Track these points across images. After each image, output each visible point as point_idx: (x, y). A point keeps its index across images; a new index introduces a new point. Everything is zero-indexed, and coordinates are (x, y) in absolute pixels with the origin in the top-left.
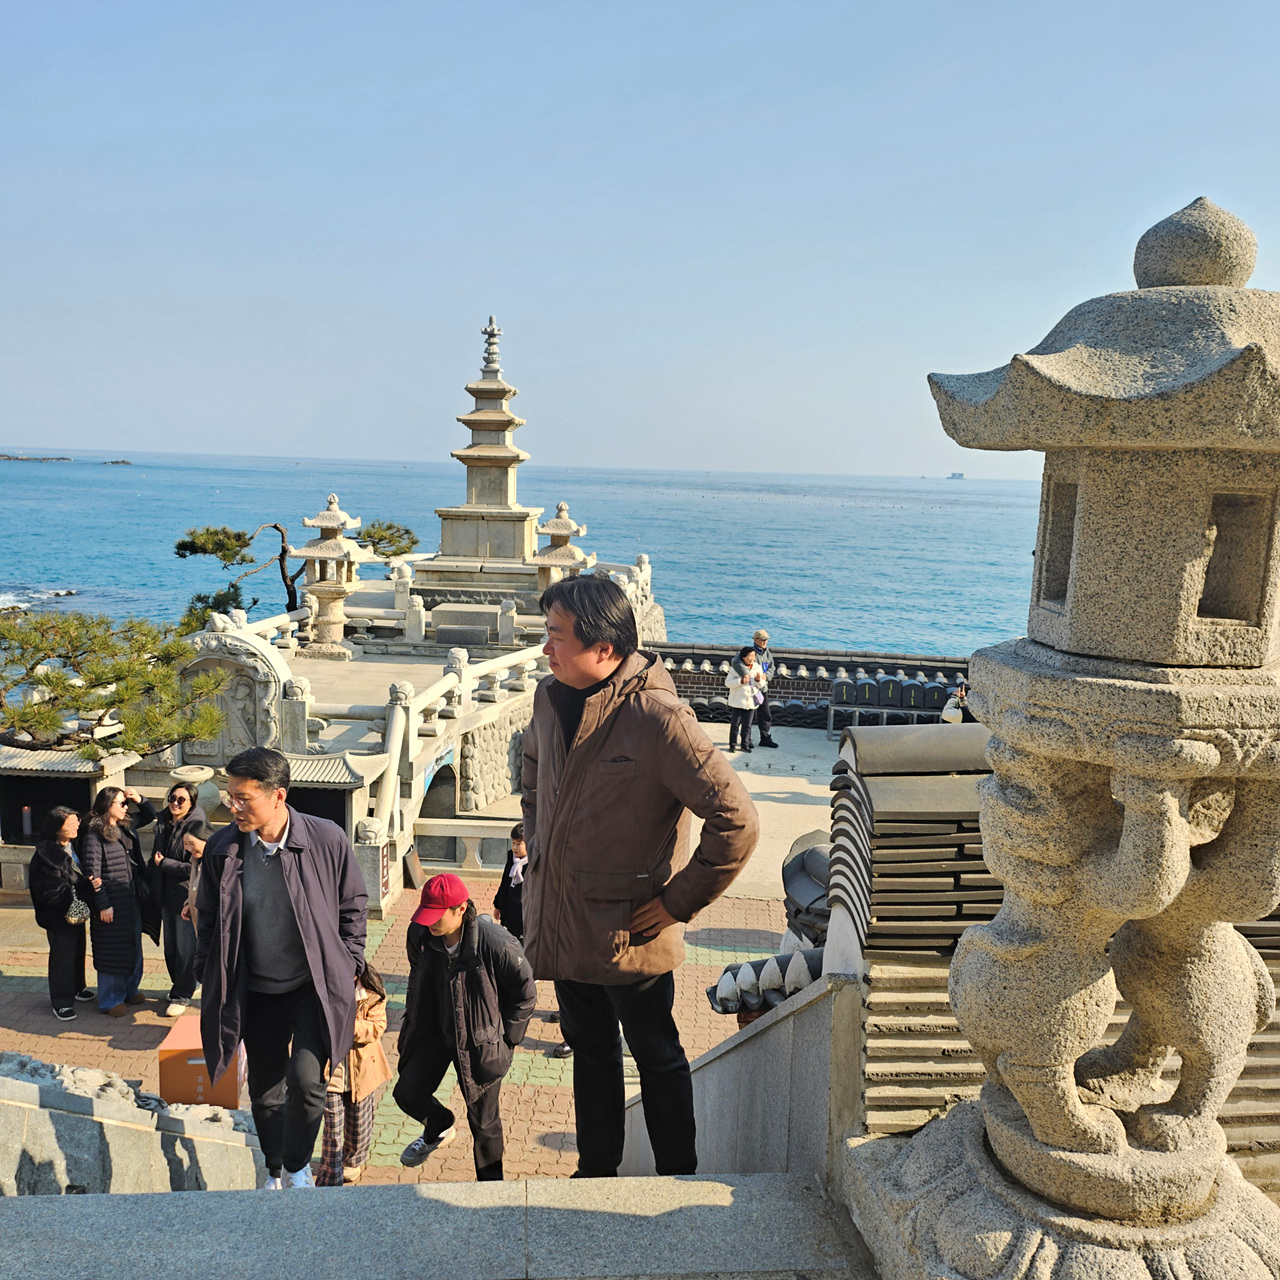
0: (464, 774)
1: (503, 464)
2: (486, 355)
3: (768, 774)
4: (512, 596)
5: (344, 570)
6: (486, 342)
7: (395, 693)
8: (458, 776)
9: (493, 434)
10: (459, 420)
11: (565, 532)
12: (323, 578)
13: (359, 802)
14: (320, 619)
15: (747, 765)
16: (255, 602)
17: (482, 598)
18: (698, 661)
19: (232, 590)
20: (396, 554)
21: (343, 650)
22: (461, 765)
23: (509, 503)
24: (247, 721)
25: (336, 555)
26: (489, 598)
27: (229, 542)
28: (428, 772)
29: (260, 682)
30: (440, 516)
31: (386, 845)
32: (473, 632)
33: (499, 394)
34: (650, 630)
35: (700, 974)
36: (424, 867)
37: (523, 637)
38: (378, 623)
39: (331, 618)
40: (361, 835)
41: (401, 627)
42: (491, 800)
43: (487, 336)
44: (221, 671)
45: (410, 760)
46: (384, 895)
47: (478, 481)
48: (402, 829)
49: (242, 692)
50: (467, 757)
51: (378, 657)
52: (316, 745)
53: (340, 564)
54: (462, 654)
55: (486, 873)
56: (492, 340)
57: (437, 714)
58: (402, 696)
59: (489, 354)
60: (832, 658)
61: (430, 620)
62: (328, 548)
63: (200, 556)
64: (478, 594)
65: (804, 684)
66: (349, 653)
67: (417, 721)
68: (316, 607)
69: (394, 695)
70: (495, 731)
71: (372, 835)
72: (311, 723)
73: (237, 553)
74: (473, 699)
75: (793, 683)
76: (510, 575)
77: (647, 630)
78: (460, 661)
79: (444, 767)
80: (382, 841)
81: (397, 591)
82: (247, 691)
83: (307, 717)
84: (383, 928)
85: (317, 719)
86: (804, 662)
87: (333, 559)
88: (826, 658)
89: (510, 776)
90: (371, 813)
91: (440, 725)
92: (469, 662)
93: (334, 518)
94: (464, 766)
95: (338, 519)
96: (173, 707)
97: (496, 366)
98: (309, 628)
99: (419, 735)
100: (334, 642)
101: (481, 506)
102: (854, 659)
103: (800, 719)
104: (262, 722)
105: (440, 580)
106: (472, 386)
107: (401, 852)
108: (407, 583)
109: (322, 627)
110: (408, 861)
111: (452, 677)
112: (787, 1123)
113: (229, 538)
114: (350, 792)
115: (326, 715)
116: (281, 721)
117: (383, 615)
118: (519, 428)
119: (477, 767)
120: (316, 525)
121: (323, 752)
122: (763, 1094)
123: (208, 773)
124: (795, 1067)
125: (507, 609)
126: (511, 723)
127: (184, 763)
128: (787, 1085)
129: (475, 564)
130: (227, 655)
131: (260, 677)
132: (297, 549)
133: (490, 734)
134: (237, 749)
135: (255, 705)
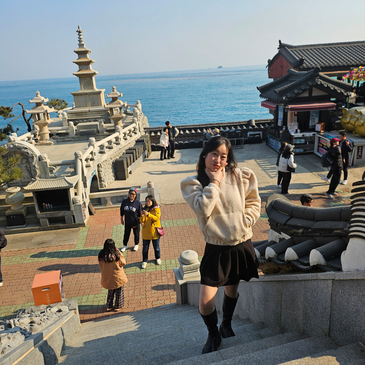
0: (100, 177)
1: (91, 75)
2: (79, 39)
3: (189, 164)
4: (100, 118)
5: (46, 116)
6: (78, 35)
7: (76, 155)
8: (98, 178)
9: (85, 66)
10: (74, 62)
11: (116, 96)
12: (39, 119)
13: (72, 191)
14: (41, 132)
15: (183, 162)
16: (18, 129)
17: (91, 120)
19: (9, 126)
20: (62, 109)
21: (50, 142)
22: (98, 174)
23: (94, 88)
24: (28, 170)
25: (42, 111)
26: (93, 120)
27: (5, 111)
28: (90, 179)
29: (30, 157)
30: (73, 95)
31: (83, 204)
32: (91, 131)
33: (86, 52)
34: (145, 124)
35: (188, 228)
36: (94, 208)
37: (107, 131)
38: (60, 132)
39: (45, 132)
40: (74, 202)
41: (68, 132)
42: (109, 184)
43: (78, 33)
44: (17, 155)
45: (85, 176)
46: (85, 219)
47: (83, 82)
48: (86, 198)
49: (24, 161)
50: (100, 171)
51: (62, 143)
52: (53, 175)
53: (44, 114)
54: (93, 139)
55: (114, 207)
56: (80, 34)
57: (89, 160)
58: (79, 156)
59: (80, 39)
60: (201, 126)
61: (76, 129)
62: (39, 109)
64: (89, 119)
65: (194, 135)
66: (52, 142)
67: (85, 163)
68: (38, 129)
69: (76, 156)
70: (107, 162)
71: (78, 201)
72: (50, 168)
73: (8, 114)
74: (99, 153)
75: (191, 135)
76: (98, 112)
77: (144, 124)
78: (93, 142)
79: (94, 176)
80: (81, 203)
81: (63, 121)
82: (26, 160)
83: (48, 166)
84: (87, 229)
85: (52, 167)
86: (193, 128)
87: (42, 113)
88: (199, 126)
89: (113, 175)
90: (76, 194)
91: (91, 163)
92: (96, 141)
93: (40, 99)
94: (99, 174)
95: (41, 99)
96: (4, 170)
97: (83, 43)
98: (37, 136)
99: (86, 167)
100: (46, 140)
101: (85, 90)
102: (208, 126)
103: (194, 146)
104: (33, 170)
105: (76, 116)
106: (76, 50)
107: (87, 205)
108: (66, 118)
109: (42, 135)
110: (89, 207)
111: (91, 147)
112: (329, 317)
113: (4, 109)
114: (69, 189)
115: (55, 165)
116: (40, 168)
117: (61, 129)
118: (93, 63)
119: (103, 174)
120: (34, 102)
121: (55, 177)
122: (304, 302)
123: (19, 189)
124: (335, 299)
125: (100, 123)
126: (111, 159)
127: (9, 187)
128: (327, 304)
129: (87, 109)
130: (17, 149)
131: (30, 155)
132: (29, 111)
133: (106, 163)
134: (26, 180)
135: (30, 164)
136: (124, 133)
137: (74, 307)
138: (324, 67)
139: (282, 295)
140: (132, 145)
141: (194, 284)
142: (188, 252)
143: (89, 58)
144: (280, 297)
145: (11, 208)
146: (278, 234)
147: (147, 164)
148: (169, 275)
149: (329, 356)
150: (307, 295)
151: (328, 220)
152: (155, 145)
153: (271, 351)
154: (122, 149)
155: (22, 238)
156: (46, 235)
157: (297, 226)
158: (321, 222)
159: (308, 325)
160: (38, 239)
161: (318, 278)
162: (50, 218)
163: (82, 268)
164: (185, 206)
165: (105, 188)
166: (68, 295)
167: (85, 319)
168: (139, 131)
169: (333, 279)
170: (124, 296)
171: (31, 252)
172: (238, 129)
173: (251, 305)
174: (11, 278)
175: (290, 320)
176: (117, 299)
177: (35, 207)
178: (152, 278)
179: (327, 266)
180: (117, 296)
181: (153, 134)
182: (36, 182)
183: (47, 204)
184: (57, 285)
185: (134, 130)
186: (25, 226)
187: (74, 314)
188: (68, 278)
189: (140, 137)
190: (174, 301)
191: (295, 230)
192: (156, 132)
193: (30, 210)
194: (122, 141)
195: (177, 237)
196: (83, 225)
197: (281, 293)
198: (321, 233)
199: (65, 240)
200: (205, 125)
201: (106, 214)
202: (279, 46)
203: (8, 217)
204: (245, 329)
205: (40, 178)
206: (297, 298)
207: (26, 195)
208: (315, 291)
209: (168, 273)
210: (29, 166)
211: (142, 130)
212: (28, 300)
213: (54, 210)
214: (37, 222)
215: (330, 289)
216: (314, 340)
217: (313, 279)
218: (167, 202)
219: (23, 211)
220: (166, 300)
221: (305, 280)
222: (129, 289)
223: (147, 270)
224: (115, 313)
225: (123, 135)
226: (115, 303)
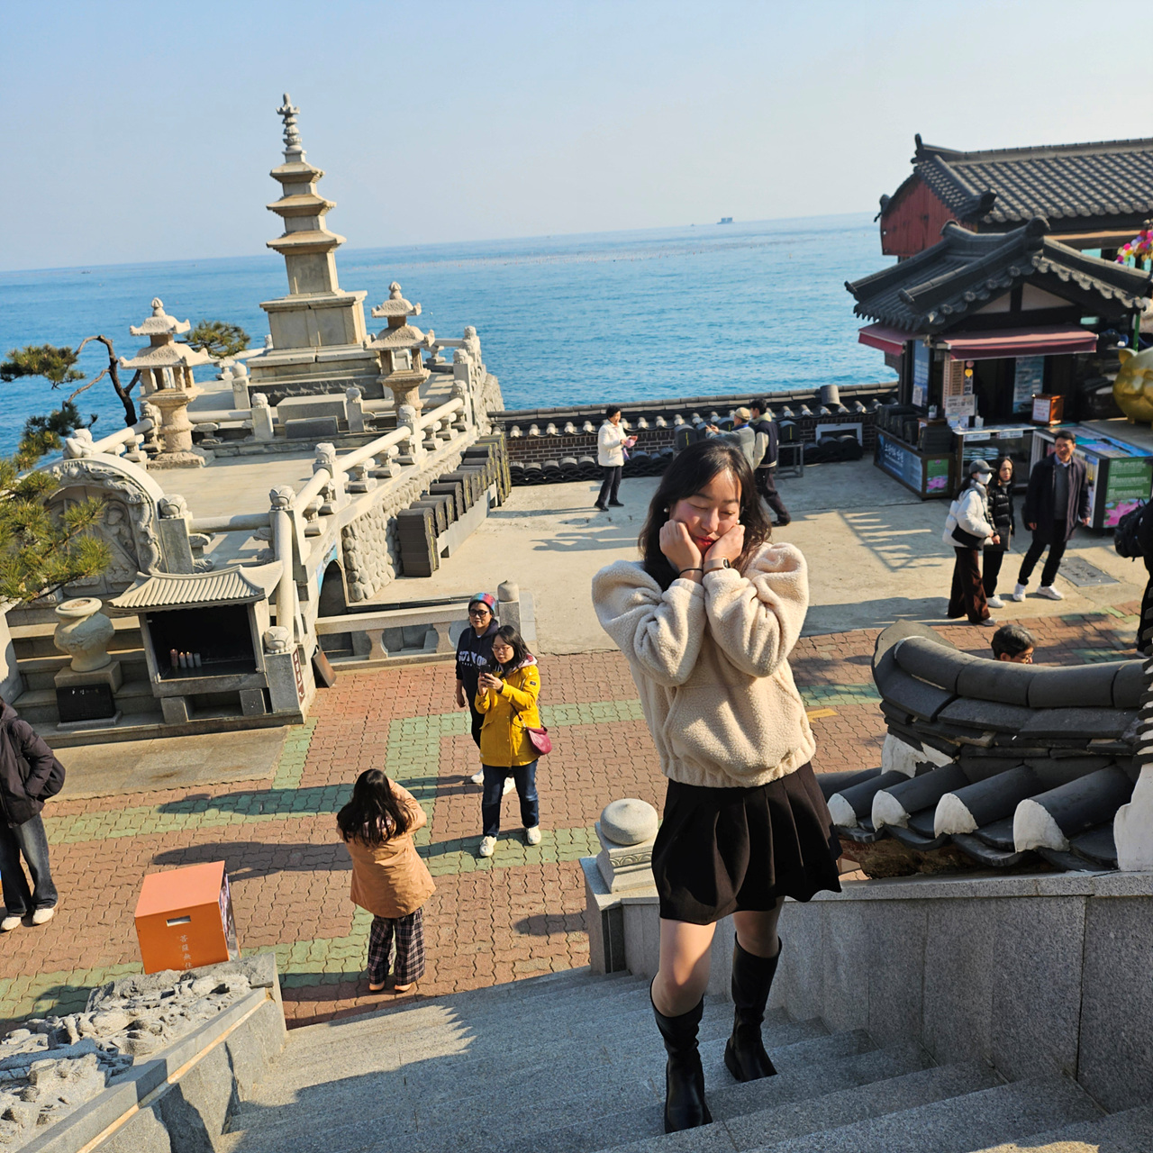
0: (348, 566)
1: (322, 250)
2: (286, 137)
3: (630, 526)
4: (351, 383)
5: (182, 376)
6: (284, 122)
7: (274, 497)
8: (343, 570)
9: (306, 220)
10: (269, 208)
11: (401, 313)
12: (161, 386)
13: (262, 612)
14: (166, 428)
15: (610, 520)
16: (94, 419)
17: (322, 388)
18: (543, 427)
19: (66, 409)
20: (230, 353)
21: (195, 457)
22: (344, 558)
23: (333, 290)
24: (125, 546)
25: (171, 361)
26: (328, 387)
27: (55, 360)
28: (319, 573)
29: (132, 505)
30: (265, 310)
31: (296, 651)
32: (321, 423)
33: (307, 177)
36: (332, 664)
37: (372, 422)
38: (224, 425)
39: (177, 426)
40: (269, 645)
41: (249, 427)
42: (377, 588)
43: (283, 117)
44: (92, 500)
45: (302, 564)
46: (302, 699)
47: (298, 270)
48: (306, 632)
49: (115, 517)
50: (349, 550)
51: (230, 460)
52: (203, 561)
53: (176, 371)
54: (328, 448)
55: (394, 661)
56: (290, 120)
57: (317, 513)
58: (284, 500)
59: (289, 135)
60: (668, 407)
61: (276, 416)
62: (161, 355)
63: (26, 378)
64: (317, 384)
66: (201, 459)
67: (302, 525)
68: (158, 417)
69: (275, 501)
70: (371, 520)
71: (281, 644)
72: (194, 540)
73: (64, 371)
74: (346, 492)
76: (346, 362)
77: (489, 402)
78: (328, 457)
79: (331, 564)
80: (291, 648)
81: (235, 391)
82: (120, 515)
83: (189, 534)
84: (307, 731)
85: (199, 535)
86: (644, 414)
87: (169, 366)
88: (662, 408)
89: (391, 561)
90: (273, 621)
91: (321, 523)
92: (337, 453)
93: (163, 324)
94: (347, 559)
95: (167, 324)
96: (51, 545)
97: (297, 148)
98: (154, 438)
99: (306, 536)
100: (183, 451)
101: (306, 295)
102: (689, 405)
103: (645, 469)
104: (142, 546)
105: (276, 375)
106: (277, 171)
107: (309, 655)
108: (244, 382)
109: (168, 437)
110: (316, 661)
111: (323, 473)
112: (1075, 1018)
113: (53, 356)
114: (252, 605)
115: (208, 529)
116: (161, 541)
117: (229, 416)
118: (331, 212)
119: (361, 558)
120: (144, 332)
121: (210, 568)
122: (994, 967)
123: (96, 604)
124: (1095, 958)
125: (352, 397)
126: (384, 510)
127: (66, 597)
128: (1070, 974)
129: (308, 354)
130: (92, 481)
131: (132, 499)
132: (127, 359)
133: (367, 524)
134: (119, 576)
135: (131, 528)
136: (424, 429)
137: (268, 979)
138: (1060, 219)
139: (924, 943)
140: (451, 468)
141: (644, 908)
142: (626, 806)
143: (317, 196)
144: (919, 951)
145: (72, 664)
146: (911, 749)
147: (496, 527)
148: (566, 879)
149: (1077, 1143)
150: (1004, 945)
151: (1073, 707)
152: (521, 465)
153: (890, 1125)
154: (420, 479)
155: (105, 758)
156: (179, 749)
157: (975, 723)
158: (1049, 712)
159: (1009, 1042)
160: (156, 763)
161: (1042, 890)
162: (192, 696)
163: (294, 855)
164: (616, 659)
165: (364, 603)
166: (248, 940)
167: (301, 1015)
168: (474, 423)
169: (1089, 896)
170: (424, 945)
171: (132, 803)
172: (786, 414)
173: (826, 975)
174: (71, 886)
175: (952, 1025)
176: (402, 953)
177: (144, 663)
178: (512, 887)
179: (1071, 853)
180: (400, 945)
181: (516, 433)
182: (149, 583)
183: (185, 653)
184: (214, 907)
185: (458, 420)
186: (114, 720)
187: (265, 1000)
188: (249, 887)
189: (477, 442)
190: (583, 962)
191: (967, 739)
192: (525, 427)
193: (132, 672)
194: (419, 455)
195: (593, 756)
196: (296, 718)
197: (924, 939)
198: (1050, 749)
199: (239, 767)
200: (681, 402)
201: (370, 685)
202: (916, 153)
203: (63, 692)
204: (806, 1051)
205: (163, 570)
206: (972, 956)
207: (120, 624)
208: (1030, 934)
209: (563, 872)
210: (127, 534)
211: (482, 418)
212: (124, 954)
213: (205, 670)
214: (153, 710)
215: (1079, 926)
216: (1029, 1089)
217: (1025, 894)
218: (559, 647)
219: (110, 675)
220: (557, 957)
221: (998, 898)
222: (441, 920)
223: (498, 863)
224: (396, 999)
225: (424, 435)
226: (395, 968)
